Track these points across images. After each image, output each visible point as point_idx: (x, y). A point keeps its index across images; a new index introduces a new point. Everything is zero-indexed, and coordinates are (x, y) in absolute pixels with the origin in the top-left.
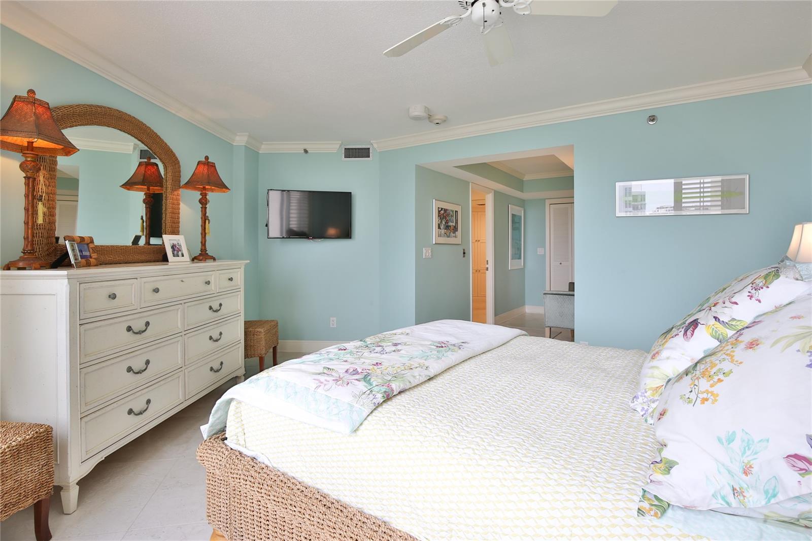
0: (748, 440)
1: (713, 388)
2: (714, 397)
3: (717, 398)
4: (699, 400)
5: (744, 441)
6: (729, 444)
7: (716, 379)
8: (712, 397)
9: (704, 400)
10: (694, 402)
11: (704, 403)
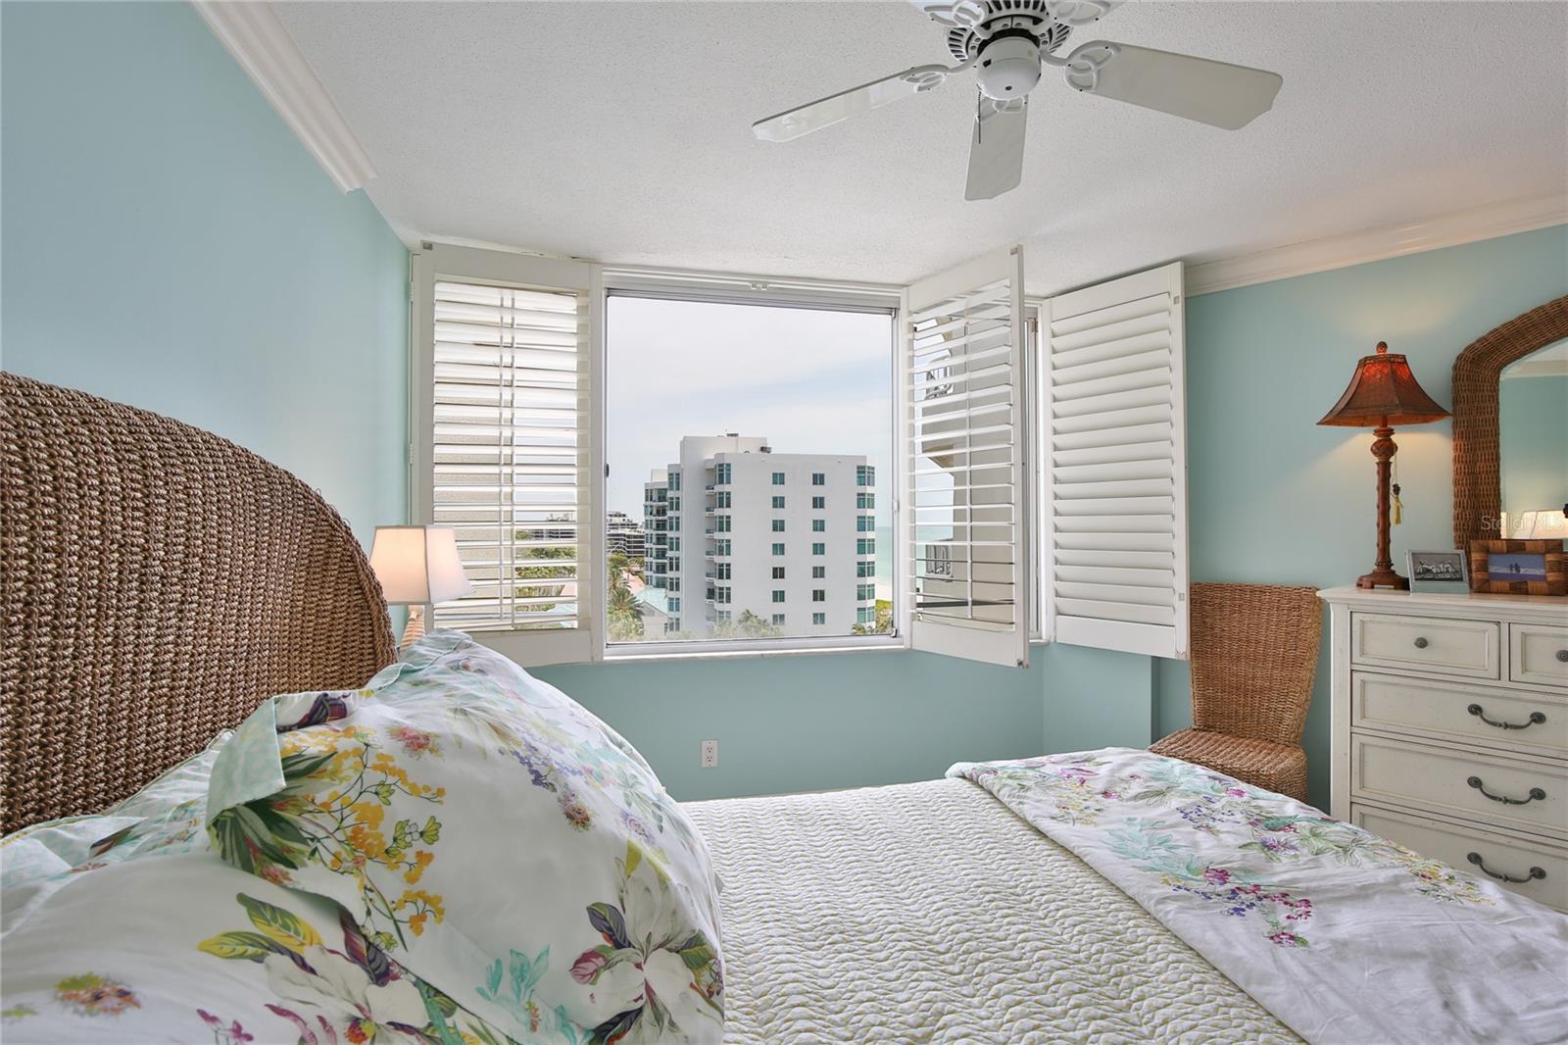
0: (522, 966)
1: (417, 884)
2: (433, 906)
3: (441, 906)
4: (404, 928)
5: (515, 969)
6: (496, 991)
7: (410, 855)
8: (428, 907)
9: (417, 921)
10: (396, 937)
11: (422, 931)
